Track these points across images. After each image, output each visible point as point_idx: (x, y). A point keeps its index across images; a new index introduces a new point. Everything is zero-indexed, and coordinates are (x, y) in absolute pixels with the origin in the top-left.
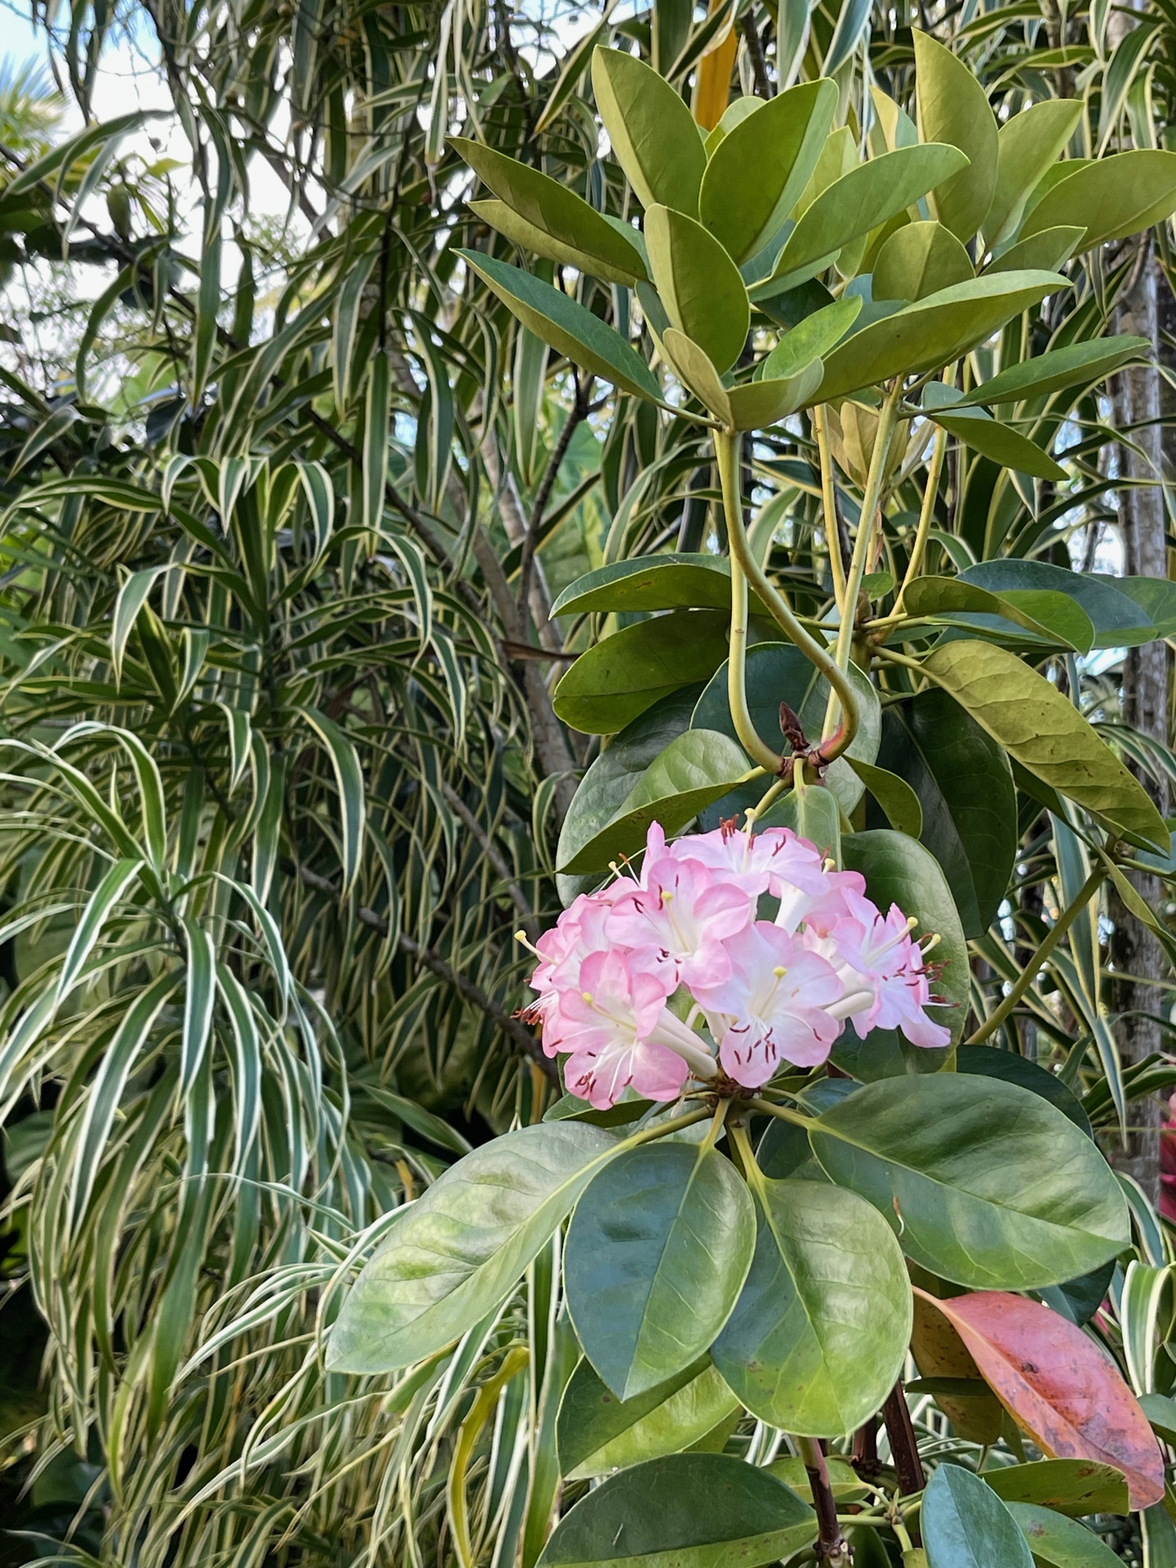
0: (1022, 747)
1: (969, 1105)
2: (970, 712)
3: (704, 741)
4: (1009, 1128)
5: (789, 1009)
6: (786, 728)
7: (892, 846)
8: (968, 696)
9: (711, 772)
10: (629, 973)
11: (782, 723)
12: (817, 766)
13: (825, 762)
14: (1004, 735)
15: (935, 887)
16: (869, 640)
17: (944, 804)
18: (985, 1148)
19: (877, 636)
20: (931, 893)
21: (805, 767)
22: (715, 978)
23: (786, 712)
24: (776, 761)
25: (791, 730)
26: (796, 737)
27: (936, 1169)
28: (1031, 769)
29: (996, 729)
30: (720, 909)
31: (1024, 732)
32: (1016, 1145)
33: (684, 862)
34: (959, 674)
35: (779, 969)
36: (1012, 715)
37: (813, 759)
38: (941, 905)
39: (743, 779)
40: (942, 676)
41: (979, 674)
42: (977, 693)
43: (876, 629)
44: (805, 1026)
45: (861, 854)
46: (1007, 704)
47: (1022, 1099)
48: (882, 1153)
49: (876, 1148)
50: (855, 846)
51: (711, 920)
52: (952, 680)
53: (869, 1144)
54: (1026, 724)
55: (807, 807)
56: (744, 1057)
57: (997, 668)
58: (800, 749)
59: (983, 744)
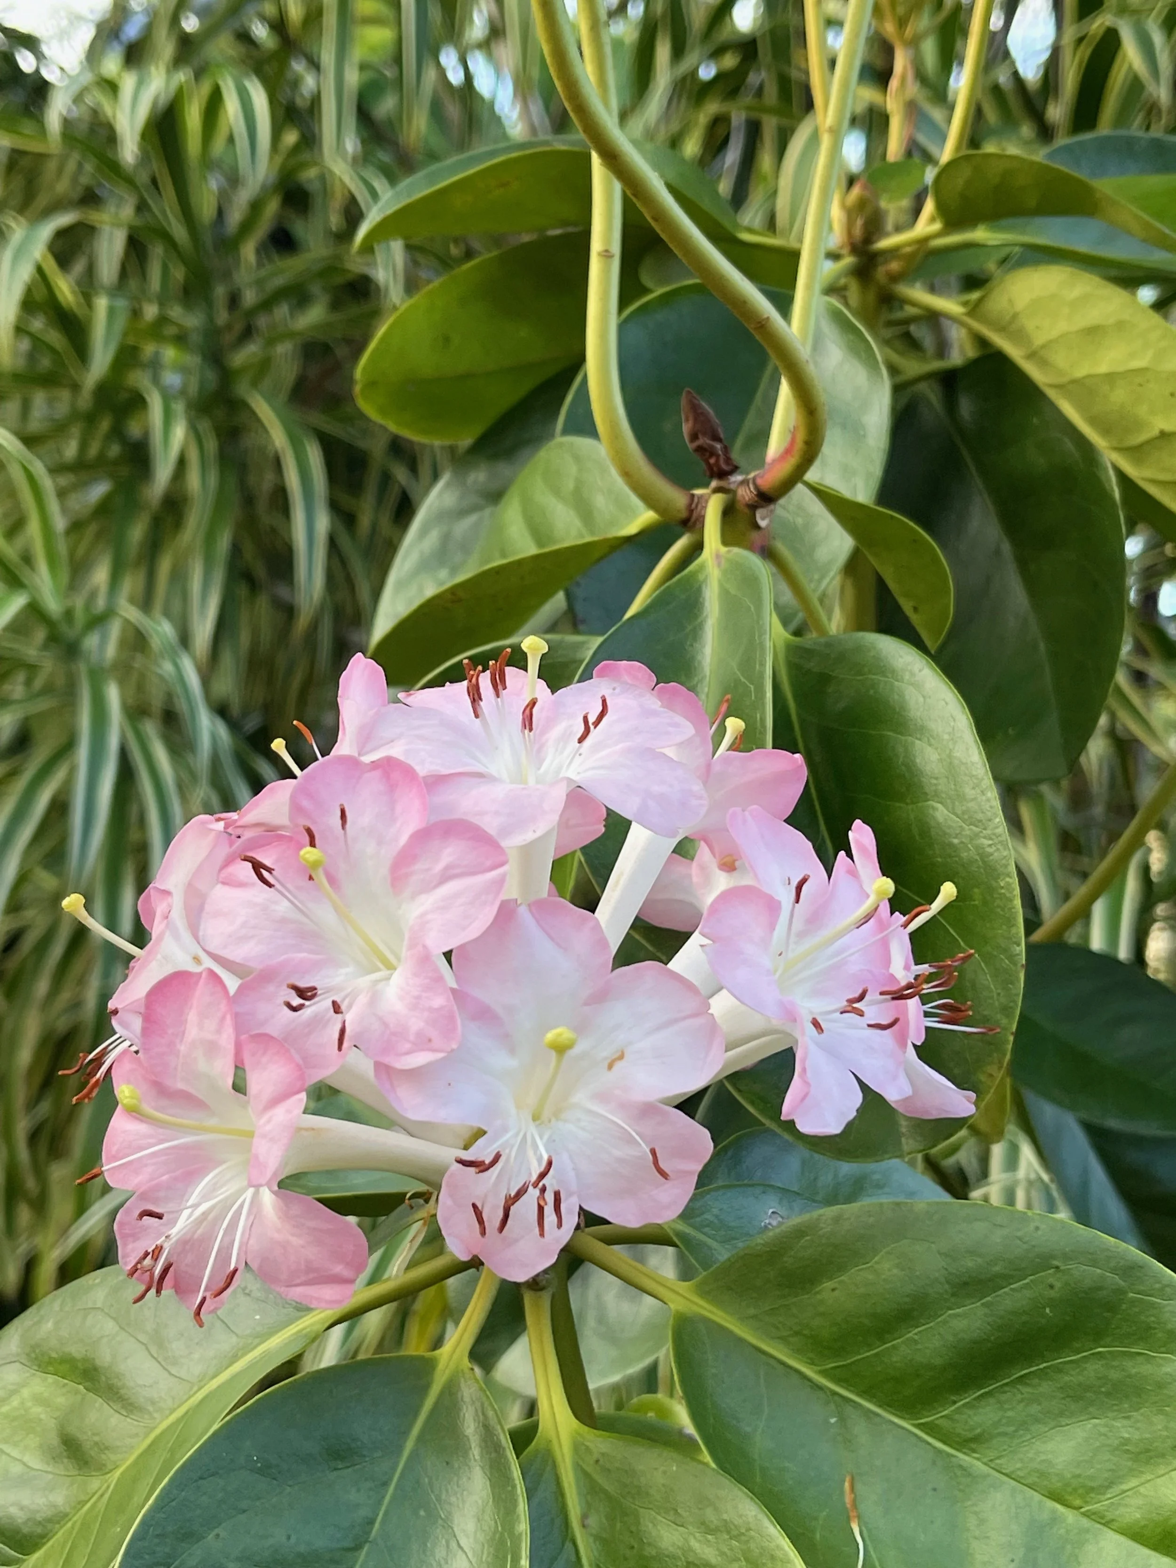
0: (1137, 452)
1: (1007, 1279)
2: (1051, 393)
3: (577, 459)
4: (1098, 1336)
5: (602, 1097)
6: (694, 437)
7: (882, 668)
8: (1044, 364)
9: (585, 512)
10: (239, 1026)
11: (686, 428)
12: (753, 507)
13: (766, 498)
14: (1106, 430)
15: (959, 753)
16: (881, 273)
17: (1006, 547)
18: (1043, 1374)
19: (895, 266)
20: (952, 768)
21: (728, 512)
22: (423, 1043)
23: (695, 408)
24: (677, 499)
25: (703, 441)
26: (712, 453)
27: (938, 1416)
28: (1153, 490)
29: (1093, 421)
30: (446, 877)
31: (1138, 425)
32: (1114, 1375)
33: (375, 765)
34: (1030, 324)
35: (559, 1033)
36: (1119, 396)
37: (746, 494)
38: (970, 792)
39: (632, 529)
40: (1002, 329)
41: (1062, 326)
42: (1060, 359)
43: (893, 252)
44: (631, 1141)
45: (824, 679)
46: (1111, 378)
47: (1130, 1270)
48: (824, 1373)
49: (812, 1363)
50: (813, 665)
51: (427, 902)
52: (1019, 336)
53: (798, 1352)
54: (1142, 411)
55: (724, 593)
56: (493, 1217)
57: (1094, 315)
58: (722, 475)
59: (1069, 445)
